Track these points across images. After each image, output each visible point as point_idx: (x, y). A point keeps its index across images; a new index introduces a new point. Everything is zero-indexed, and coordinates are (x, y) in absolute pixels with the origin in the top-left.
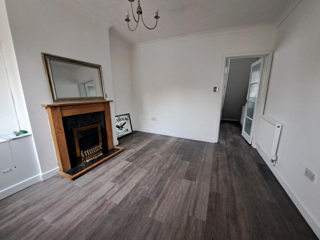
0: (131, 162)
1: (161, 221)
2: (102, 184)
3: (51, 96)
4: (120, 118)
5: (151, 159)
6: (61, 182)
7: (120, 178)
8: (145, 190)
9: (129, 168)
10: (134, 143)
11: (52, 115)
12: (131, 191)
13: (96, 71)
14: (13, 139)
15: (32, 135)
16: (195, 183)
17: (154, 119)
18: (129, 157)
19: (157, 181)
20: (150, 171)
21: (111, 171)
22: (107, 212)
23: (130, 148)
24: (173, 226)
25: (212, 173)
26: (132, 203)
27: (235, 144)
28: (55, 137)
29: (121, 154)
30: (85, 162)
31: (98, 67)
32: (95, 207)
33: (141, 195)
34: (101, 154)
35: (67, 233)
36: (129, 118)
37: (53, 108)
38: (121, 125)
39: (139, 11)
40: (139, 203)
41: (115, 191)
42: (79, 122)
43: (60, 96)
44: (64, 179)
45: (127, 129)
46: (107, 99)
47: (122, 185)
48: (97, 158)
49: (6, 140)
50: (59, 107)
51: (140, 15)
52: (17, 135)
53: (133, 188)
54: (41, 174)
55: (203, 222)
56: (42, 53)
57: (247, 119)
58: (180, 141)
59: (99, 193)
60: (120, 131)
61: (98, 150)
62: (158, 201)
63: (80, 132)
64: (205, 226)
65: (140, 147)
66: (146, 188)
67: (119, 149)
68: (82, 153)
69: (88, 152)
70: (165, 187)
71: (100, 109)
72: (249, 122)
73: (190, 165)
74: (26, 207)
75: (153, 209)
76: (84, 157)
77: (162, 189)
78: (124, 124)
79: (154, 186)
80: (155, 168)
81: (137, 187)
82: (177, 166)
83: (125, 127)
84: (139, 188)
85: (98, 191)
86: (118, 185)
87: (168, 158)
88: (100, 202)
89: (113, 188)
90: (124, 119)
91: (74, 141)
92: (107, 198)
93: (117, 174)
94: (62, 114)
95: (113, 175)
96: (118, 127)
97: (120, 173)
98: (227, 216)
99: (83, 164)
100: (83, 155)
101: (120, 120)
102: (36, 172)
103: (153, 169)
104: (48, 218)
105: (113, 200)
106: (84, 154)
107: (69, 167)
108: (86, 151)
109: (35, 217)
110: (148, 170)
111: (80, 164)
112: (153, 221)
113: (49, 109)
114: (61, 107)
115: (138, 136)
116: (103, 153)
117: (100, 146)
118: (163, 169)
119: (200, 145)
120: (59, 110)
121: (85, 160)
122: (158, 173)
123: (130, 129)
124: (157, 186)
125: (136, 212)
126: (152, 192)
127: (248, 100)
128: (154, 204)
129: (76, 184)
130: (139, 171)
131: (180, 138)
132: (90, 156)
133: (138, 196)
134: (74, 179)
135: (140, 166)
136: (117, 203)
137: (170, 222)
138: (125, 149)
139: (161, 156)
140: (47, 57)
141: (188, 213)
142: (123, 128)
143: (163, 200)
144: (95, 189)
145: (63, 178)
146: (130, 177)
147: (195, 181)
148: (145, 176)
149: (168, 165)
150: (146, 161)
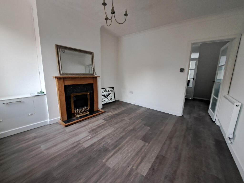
0: (106, 121)
1: (110, 167)
2: (81, 133)
3: (59, 71)
4: (107, 90)
5: (121, 121)
6: (59, 127)
7: (94, 131)
8: (108, 142)
9: (103, 125)
10: (113, 109)
11: (58, 83)
12: (98, 141)
13: (90, 56)
14: (35, 96)
15: (46, 95)
16: (148, 145)
17: (131, 92)
18: (106, 117)
19: (118, 138)
20: (117, 130)
21: (90, 125)
22: (77, 151)
23: (109, 112)
24: (117, 173)
25: (166, 140)
26: (95, 149)
27: (199, 119)
28: (59, 98)
29: (102, 115)
30: (76, 117)
31: (91, 53)
32: (71, 147)
33: (103, 145)
34: (88, 113)
35: (49, 158)
36: (113, 90)
37: (59, 79)
38: (107, 95)
39: (112, 12)
40: (100, 150)
41: (88, 139)
42: (75, 89)
43: (64, 72)
44: (61, 126)
45: (111, 98)
46: (96, 76)
47: (94, 135)
48: (84, 115)
49: (32, 96)
50: (63, 79)
51: (113, 15)
52: (38, 94)
53: (100, 139)
54: (49, 120)
55: (143, 176)
56: (56, 45)
57: (214, 99)
58: (149, 111)
59: (77, 139)
60: (105, 99)
61: (86, 110)
62: (114, 152)
63: (75, 96)
64: (142, 180)
65: (116, 112)
66: (109, 141)
67: (101, 111)
68: (75, 110)
69: (79, 110)
70: (123, 143)
71: (90, 82)
72: (215, 102)
73: (149, 130)
74: (35, 138)
75: (107, 157)
76: (76, 113)
77: (120, 144)
78: (109, 94)
79: (115, 140)
80: (121, 128)
81: (103, 139)
82: (139, 130)
83: (110, 96)
84: (103, 140)
85: (77, 137)
86: (91, 135)
87: (134, 123)
88: (75, 144)
89: (87, 136)
90: (110, 91)
91: (71, 101)
92: (81, 142)
93: (94, 128)
94: (64, 83)
95: (91, 128)
96: (104, 96)
97: (96, 127)
98: (166, 177)
99: (75, 118)
100: (75, 112)
101: (106, 91)
102: (46, 118)
103: (119, 129)
104: (43, 147)
105: (83, 144)
106: (77, 111)
107: (66, 119)
108: (78, 109)
109: (37, 145)
110: (115, 129)
111: (73, 117)
112: (104, 165)
113: (57, 79)
114: (64, 78)
115: (118, 104)
116: (90, 112)
117: (88, 107)
118: (127, 130)
119: (165, 116)
120: (62, 80)
121: (77, 115)
122: (122, 132)
123: (113, 98)
124: (117, 141)
125: (95, 156)
126: (112, 145)
127: (215, 81)
128: (110, 153)
129: (66, 130)
130: (109, 129)
131: (149, 109)
132: (80, 113)
133: (101, 146)
134: (66, 126)
135: (111, 125)
136: (86, 147)
137: (116, 169)
138: (105, 112)
139: (129, 120)
140: (58, 47)
141: (133, 166)
142: (108, 97)
143: (117, 152)
144: (76, 135)
145: (61, 124)
146: (101, 131)
147: (149, 143)
148: (111, 133)
149: (131, 128)
150: (116, 122)
